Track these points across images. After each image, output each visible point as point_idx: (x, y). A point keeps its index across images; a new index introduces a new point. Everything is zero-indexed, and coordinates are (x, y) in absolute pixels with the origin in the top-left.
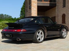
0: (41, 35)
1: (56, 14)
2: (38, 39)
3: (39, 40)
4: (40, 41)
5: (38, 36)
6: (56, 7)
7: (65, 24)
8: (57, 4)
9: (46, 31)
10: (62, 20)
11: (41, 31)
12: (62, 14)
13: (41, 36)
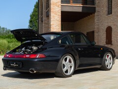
0: (69, 63)
1: (96, 27)
2: (64, 70)
3: (67, 71)
4: (68, 74)
5: (64, 65)
6: (96, 14)
7: (111, 44)
8: (97, 9)
9: (77, 57)
10: (105, 38)
11: (69, 57)
12: (106, 27)
13: (69, 66)
